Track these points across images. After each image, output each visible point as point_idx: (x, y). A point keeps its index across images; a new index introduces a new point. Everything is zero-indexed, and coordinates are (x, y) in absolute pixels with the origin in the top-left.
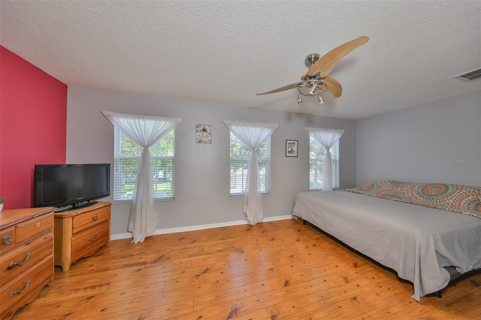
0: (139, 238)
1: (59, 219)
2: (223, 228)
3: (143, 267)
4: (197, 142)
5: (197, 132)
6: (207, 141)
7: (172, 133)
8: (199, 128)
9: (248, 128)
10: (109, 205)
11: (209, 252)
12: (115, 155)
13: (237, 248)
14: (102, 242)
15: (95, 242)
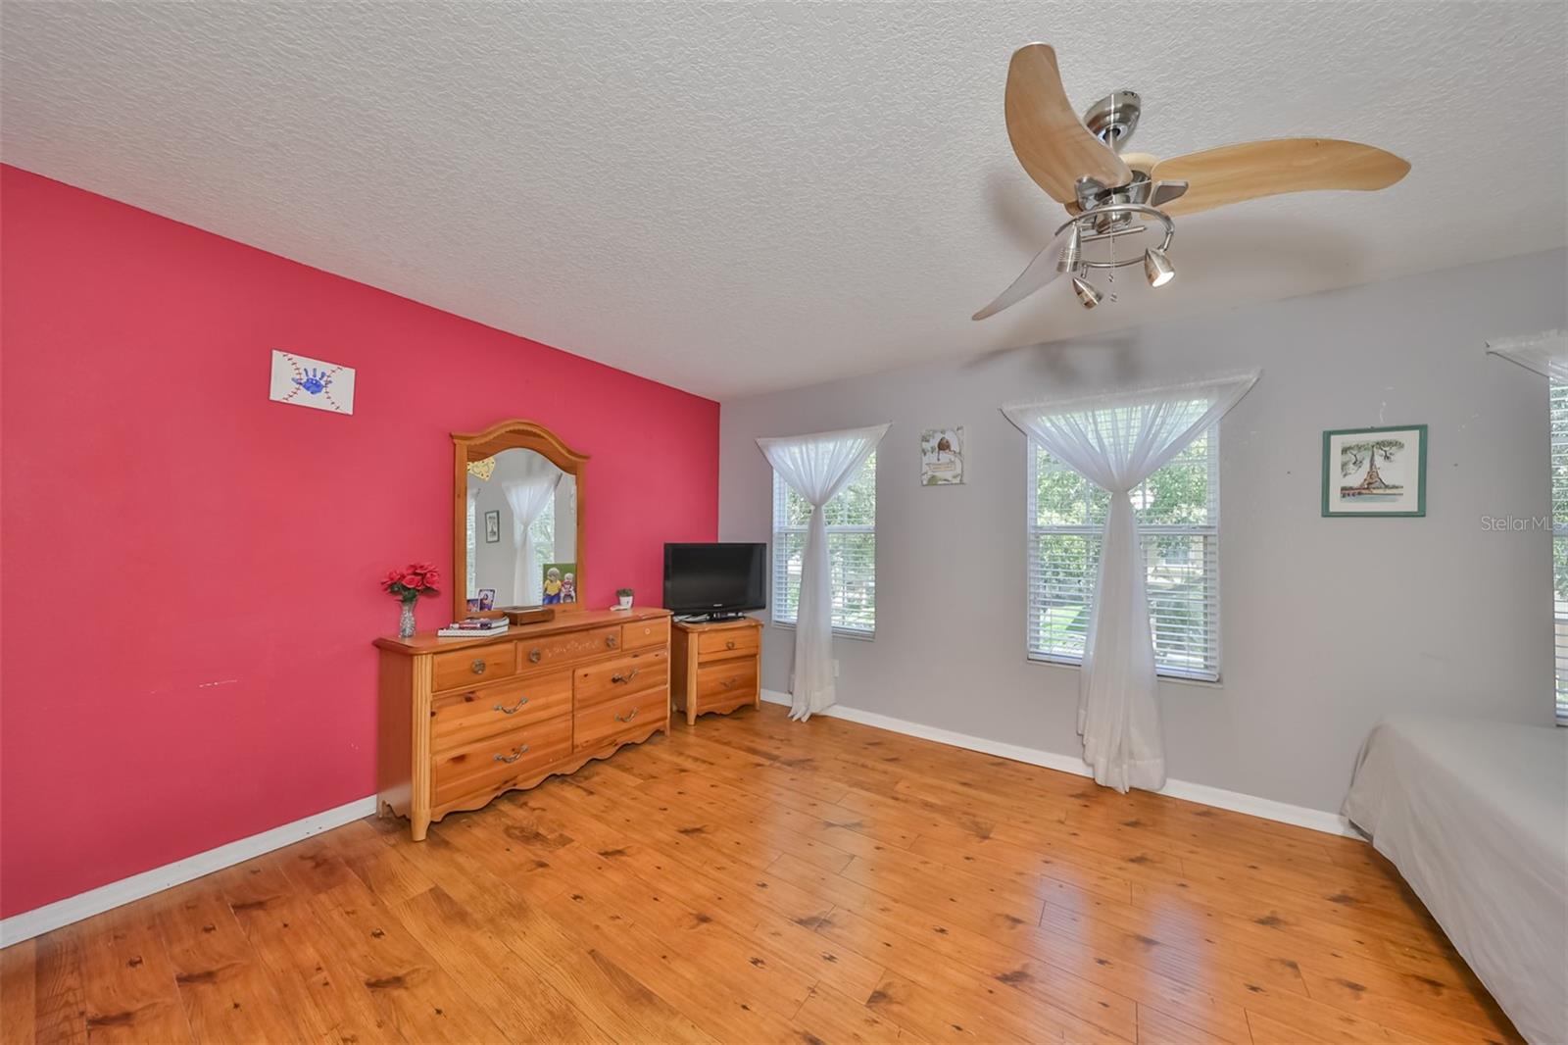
0: (800, 712)
1: (680, 634)
2: (1001, 760)
3: (767, 762)
4: (925, 483)
5: (925, 454)
6: (950, 479)
7: (871, 464)
8: (928, 441)
9: (1094, 416)
10: (756, 627)
11: (900, 796)
12: (776, 525)
13: (978, 819)
14: (744, 695)
15: (731, 690)
